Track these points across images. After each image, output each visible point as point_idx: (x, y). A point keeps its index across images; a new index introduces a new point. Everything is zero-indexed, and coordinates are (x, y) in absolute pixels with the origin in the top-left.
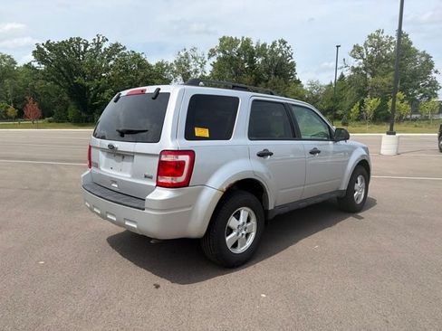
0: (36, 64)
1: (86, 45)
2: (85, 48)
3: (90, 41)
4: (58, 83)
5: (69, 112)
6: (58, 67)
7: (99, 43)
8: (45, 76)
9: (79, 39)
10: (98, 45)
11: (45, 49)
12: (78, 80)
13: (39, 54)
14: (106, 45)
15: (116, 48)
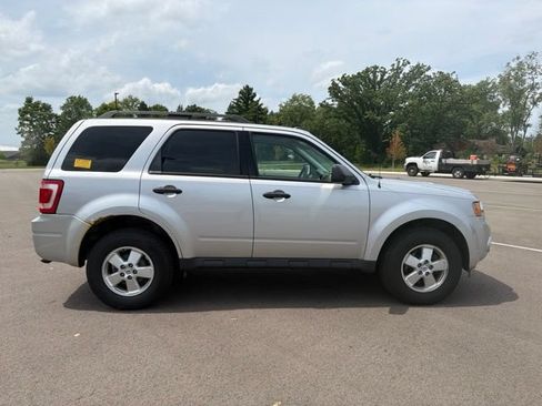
0: (330, 102)
1: (384, 73)
2: (382, 76)
3: (388, 68)
4: (349, 121)
5: (358, 152)
6: (350, 102)
7: (399, 68)
8: (337, 114)
9: (376, 67)
10: (397, 70)
11: (340, 85)
12: (369, 114)
13: (334, 90)
14: (407, 70)
15: (419, 70)
